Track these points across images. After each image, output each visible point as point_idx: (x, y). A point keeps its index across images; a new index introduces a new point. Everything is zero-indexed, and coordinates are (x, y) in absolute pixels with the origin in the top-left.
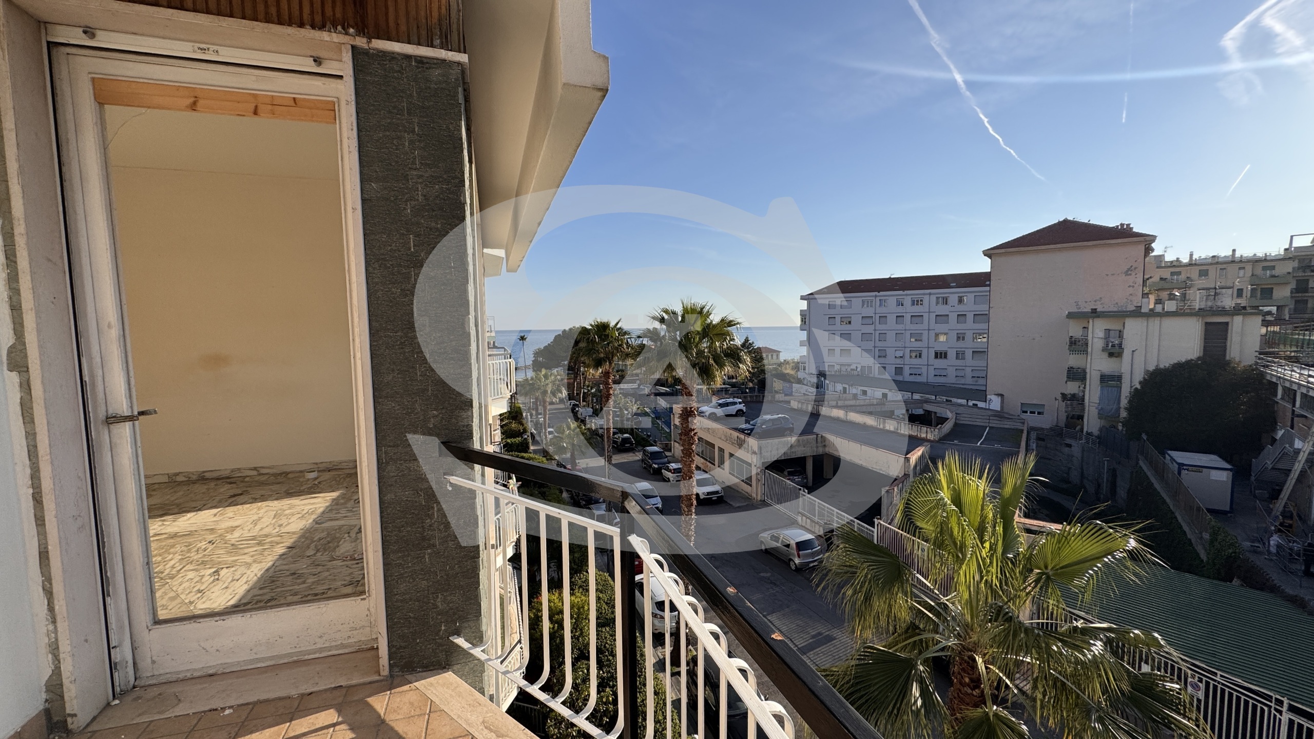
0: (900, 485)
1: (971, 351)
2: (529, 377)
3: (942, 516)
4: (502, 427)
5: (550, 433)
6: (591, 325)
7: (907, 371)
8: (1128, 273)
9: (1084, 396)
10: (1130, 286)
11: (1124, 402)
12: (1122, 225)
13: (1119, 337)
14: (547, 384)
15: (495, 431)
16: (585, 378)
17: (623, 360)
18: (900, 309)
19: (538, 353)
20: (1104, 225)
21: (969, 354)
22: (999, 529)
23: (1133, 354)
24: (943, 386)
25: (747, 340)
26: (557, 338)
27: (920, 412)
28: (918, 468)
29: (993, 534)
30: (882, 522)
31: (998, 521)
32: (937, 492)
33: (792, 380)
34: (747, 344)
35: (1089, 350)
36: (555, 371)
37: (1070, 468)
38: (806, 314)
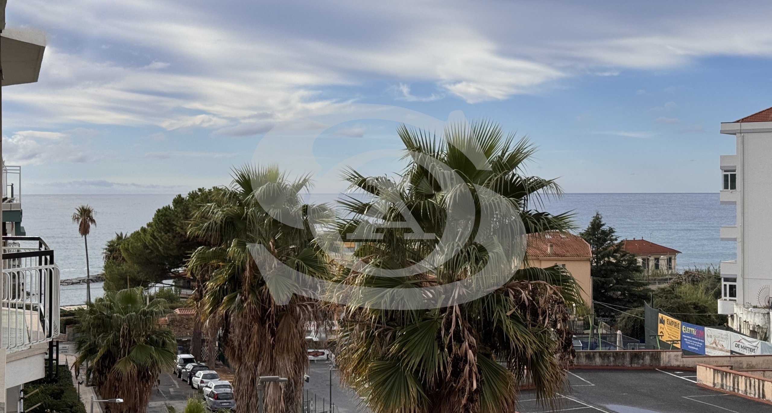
19: (116, 249)
26: (163, 216)
34: (598, 234)
38: (735, 167)
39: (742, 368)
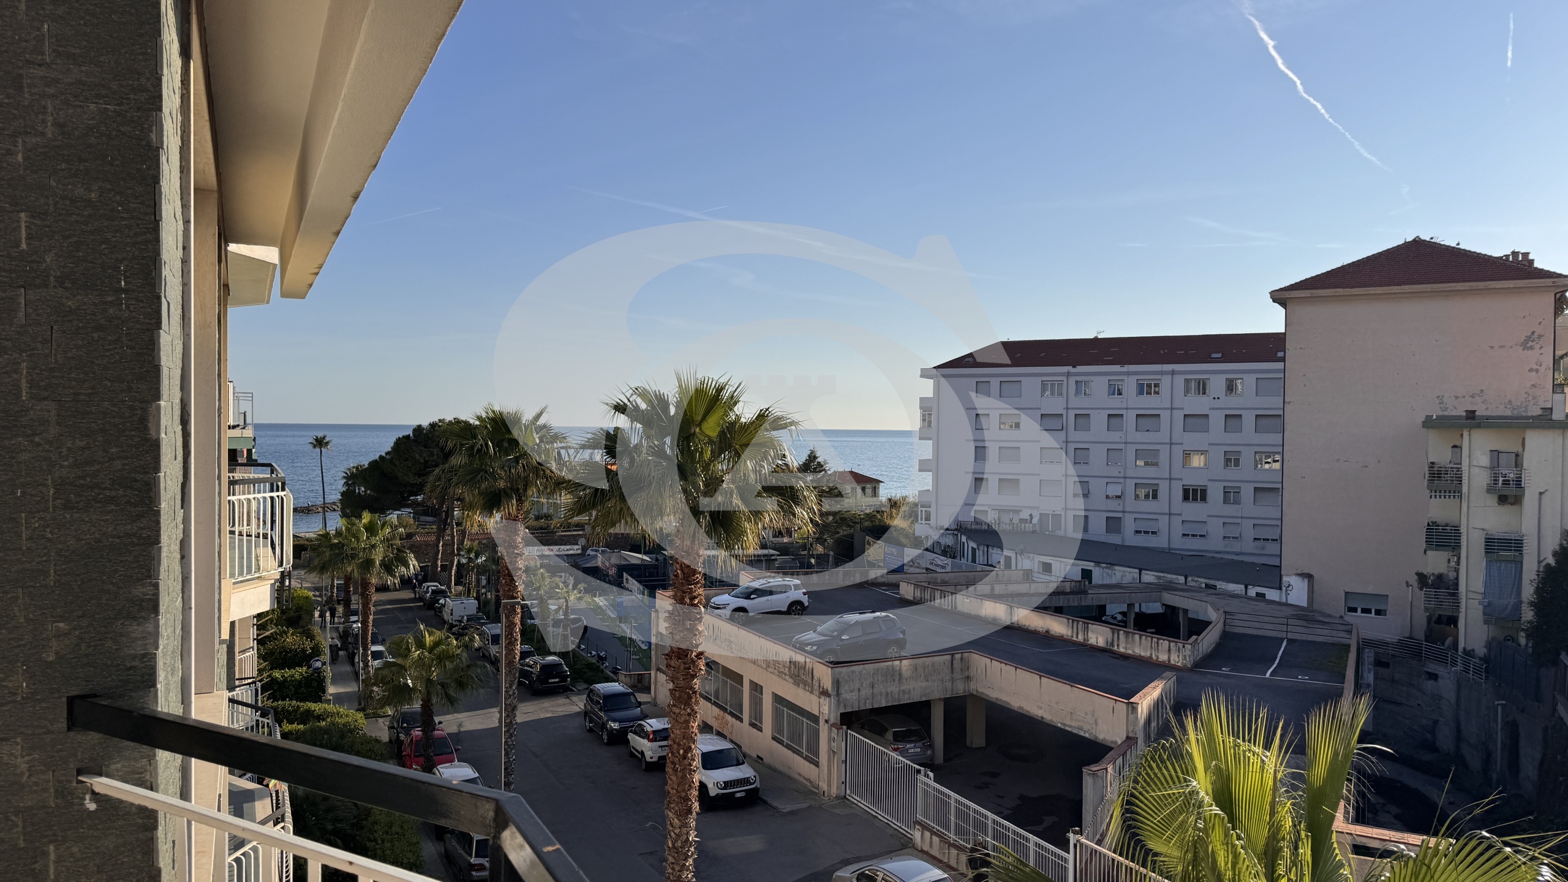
0: (1119, 761)
1: (1251, 487)
2: (331, 529)
3: (1196, 828)
4: (261, 642)
5: (377, 655)
6: (479, 418)
7: (1129, 525)
8: (1527, 343)
9: (1457, 578)
10: (1531, 370)
11: (1528, 591)
12: (1515, 254)
13: (1516, 466)
14: (374, 546)
15: (243, 651)
16: (463, 533)
17: (550, 495)
18: (1116, 402)
19: (354, 477)
20: (1484, 252)
21: (1247, 492)
22: (1306, 851)
23: (1540, 499)
24: (1199, 556)
25: (812, 457)
26: (402, 444)
27: (1156, 608)
28: (1154, 724)
29: (1294, 863)
30: (1084, 841)
31: (1303, 834)
32: (1185, 780)
33: (904, 541)
34: (813, 465)
35: (1465, 489)
36: (393, 517)
37: (1436, 722)
38: (931, 407)
39: (937, 583)
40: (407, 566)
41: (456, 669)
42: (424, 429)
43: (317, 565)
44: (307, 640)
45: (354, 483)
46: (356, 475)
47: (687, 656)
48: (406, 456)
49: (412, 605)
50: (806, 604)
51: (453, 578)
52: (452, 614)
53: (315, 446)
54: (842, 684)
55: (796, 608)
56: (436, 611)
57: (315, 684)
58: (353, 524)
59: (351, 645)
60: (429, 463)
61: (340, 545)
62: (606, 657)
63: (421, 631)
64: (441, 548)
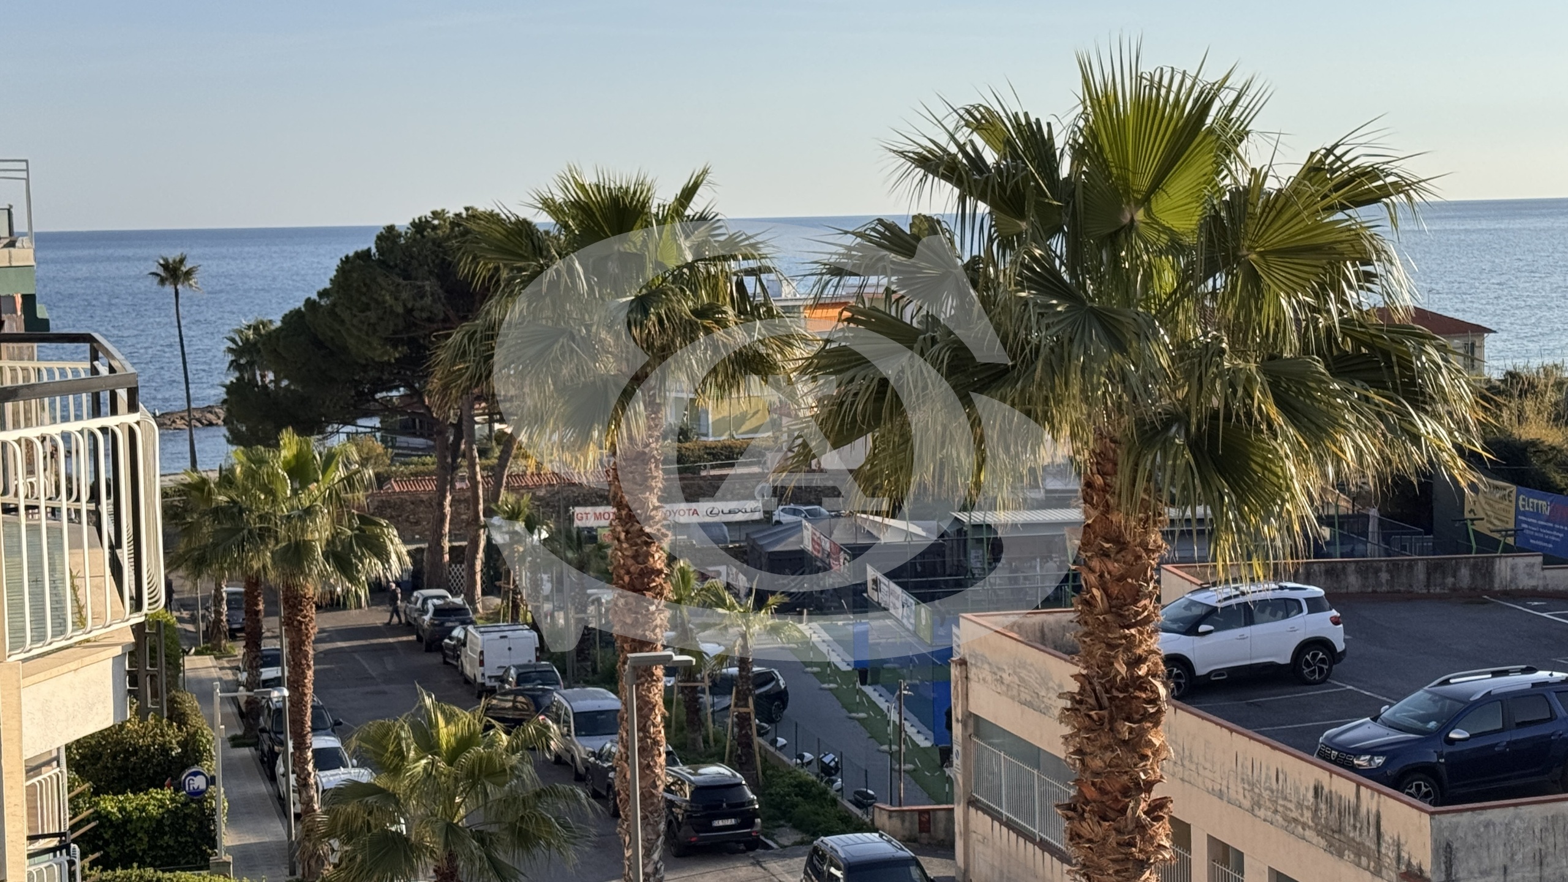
2: (210, 469)
6: (548, 205)
14: (309, 512)
16: (496, 475)
36: (338, 439)
40: (382, 554)
41: (510, 801)
42: (400, 235)
43: (185, 553)
44: (170, 725)
45: (251, 364)
46: (255, 344)
47: (1123, 811)
48: (364, 299)
49: (391, 640)
50: (1340, 647)
51: (478, 577)
52: (482, 663)
53: (162, 281)
54: (1460, 855)
55: (1315, 656)
56: (445, 656)
57: (192, 826)
58: (262, 462)
59: (265, 736)
60: (416, 314)
61: (235, 510)
62: (837, 769)
63: (428, 711)
64: (448, 509)
